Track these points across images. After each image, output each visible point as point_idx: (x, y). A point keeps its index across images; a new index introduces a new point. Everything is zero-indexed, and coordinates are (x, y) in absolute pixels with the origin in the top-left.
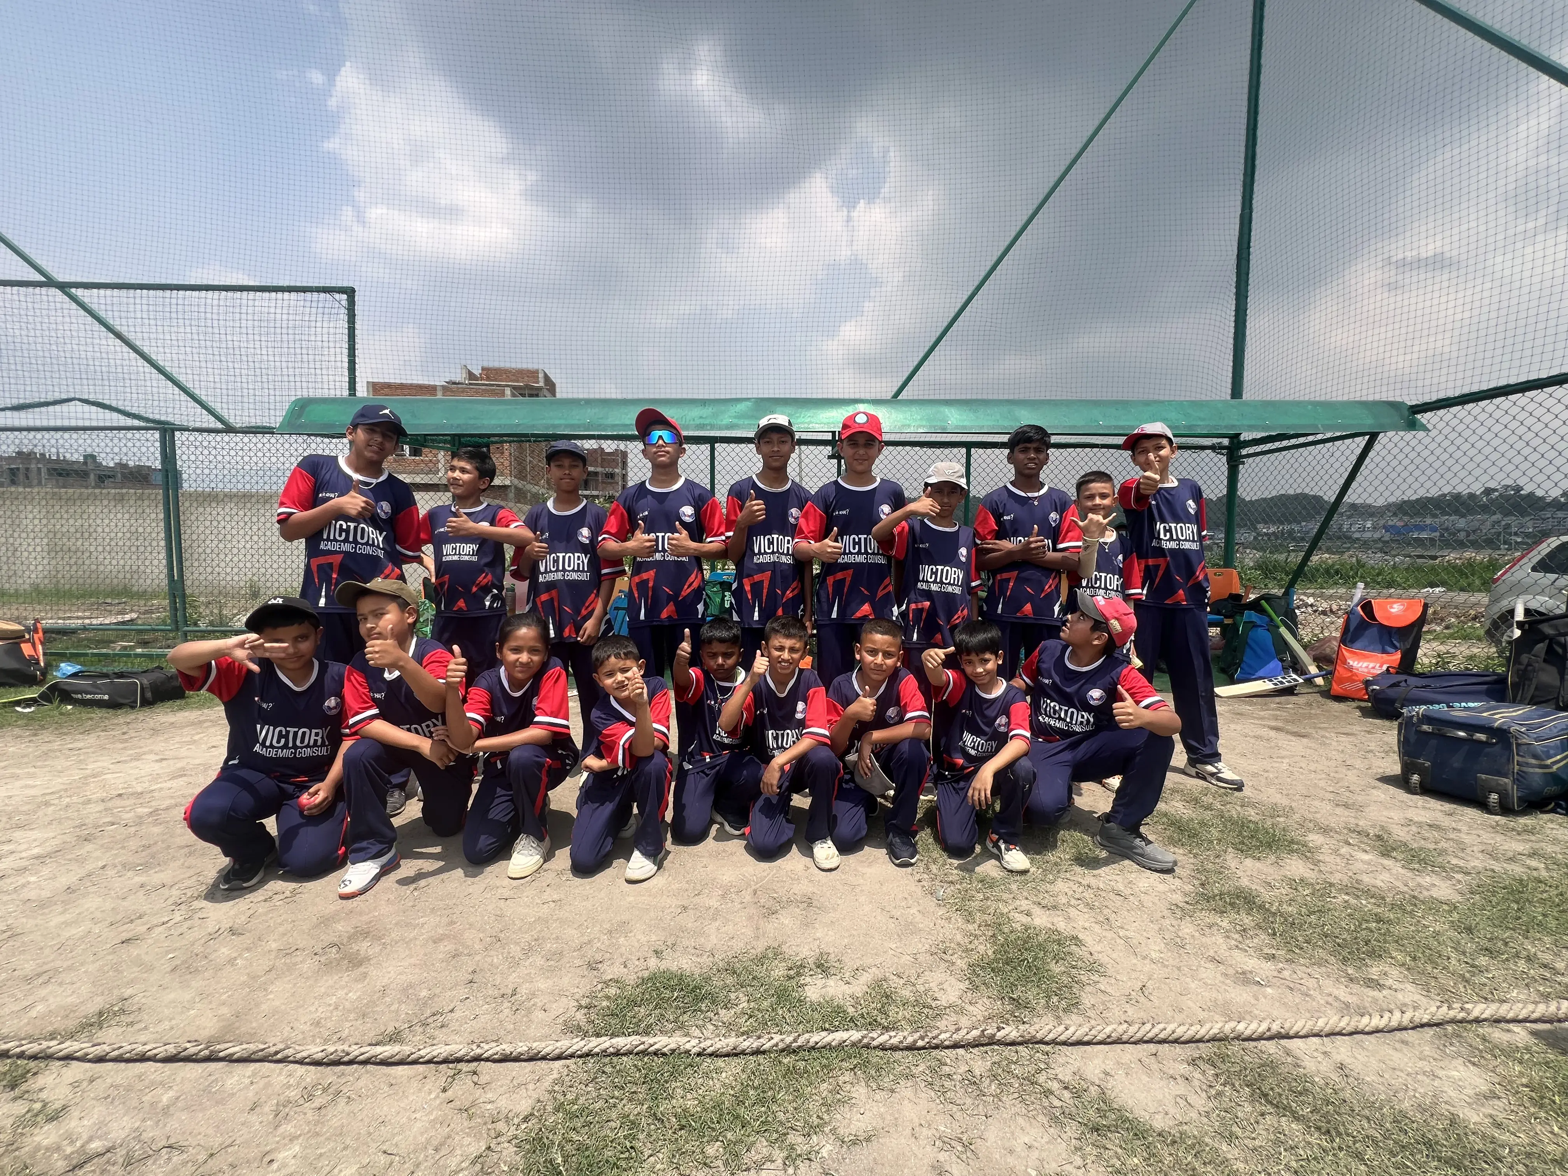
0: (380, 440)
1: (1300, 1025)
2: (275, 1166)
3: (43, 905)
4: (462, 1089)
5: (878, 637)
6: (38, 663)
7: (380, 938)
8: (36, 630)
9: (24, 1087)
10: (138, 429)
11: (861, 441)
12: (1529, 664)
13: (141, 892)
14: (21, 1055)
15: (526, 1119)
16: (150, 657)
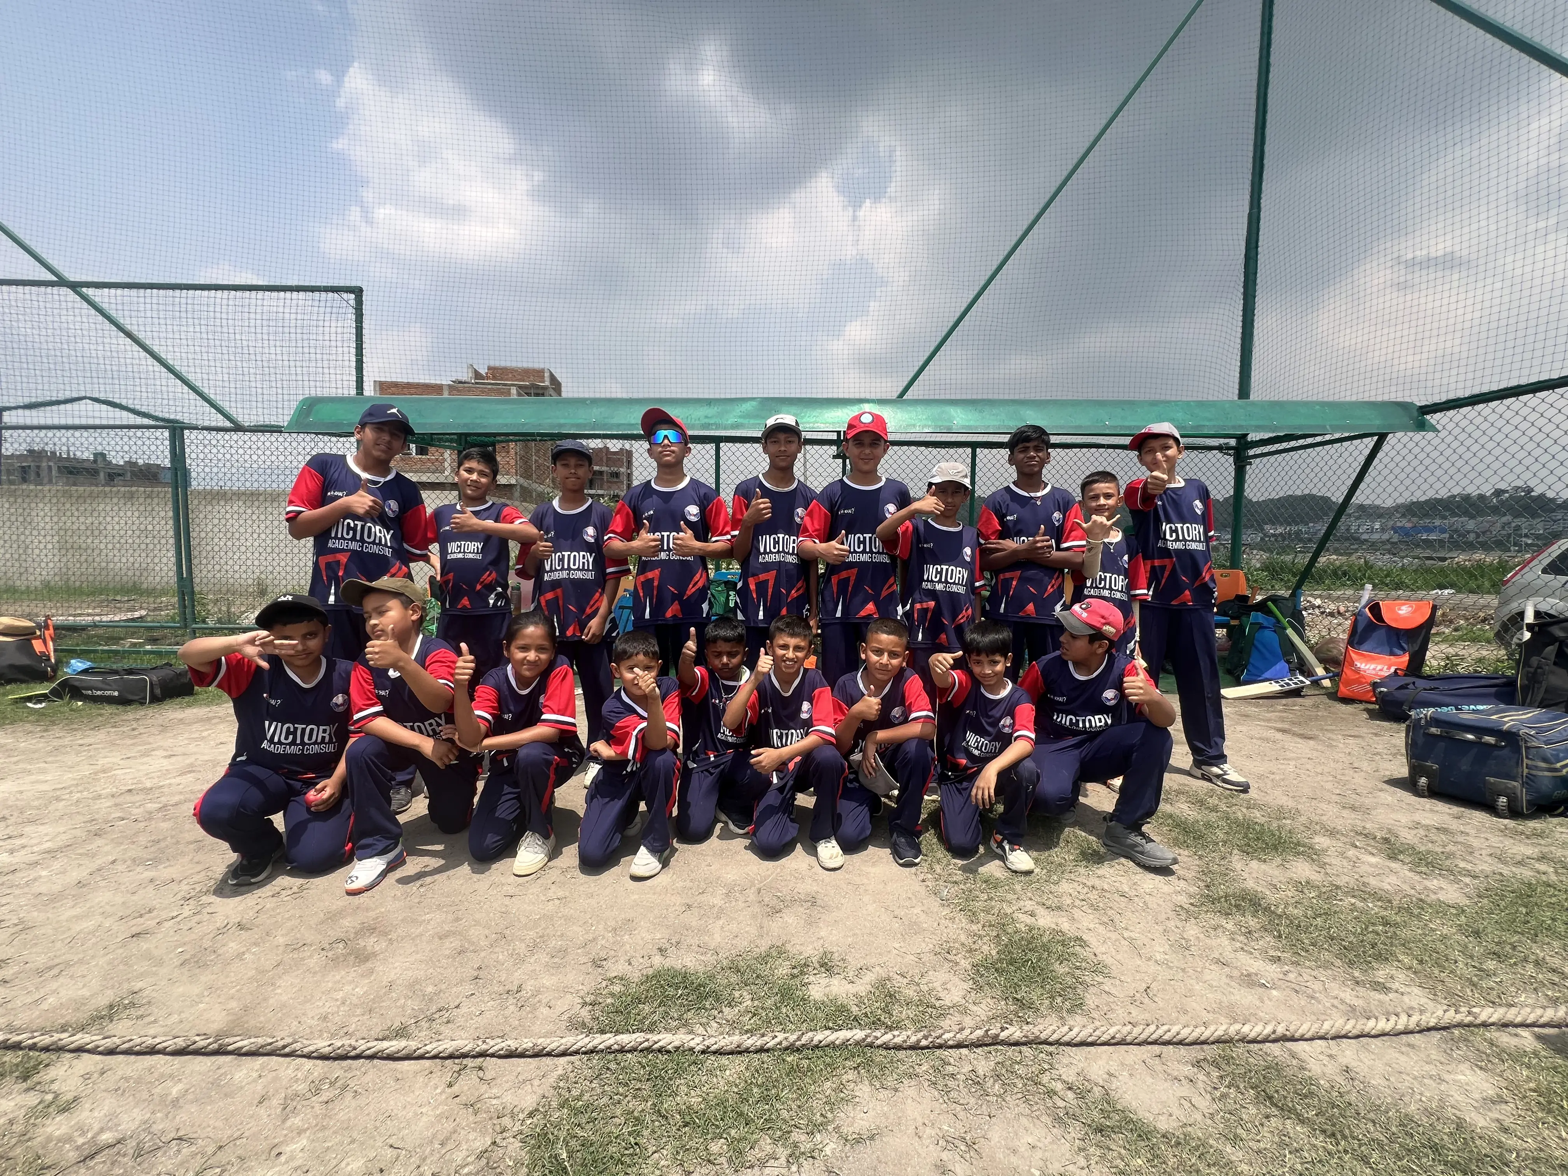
0: (387, 438)
1: (1305, 1028)
2: (283, 1158)
3: (55, 899)
4: (468, 1083)
5: (884, 637)
6: (49, 659)
7: (386, 934)
8: (47, 627)
9: (36, 1078)
10: (148, 427)
11: (867, 440)
12: (1539, 667)
13: (151, 888)
14: (33, 1047)
15: (531, 1115)
16: (159, 654)
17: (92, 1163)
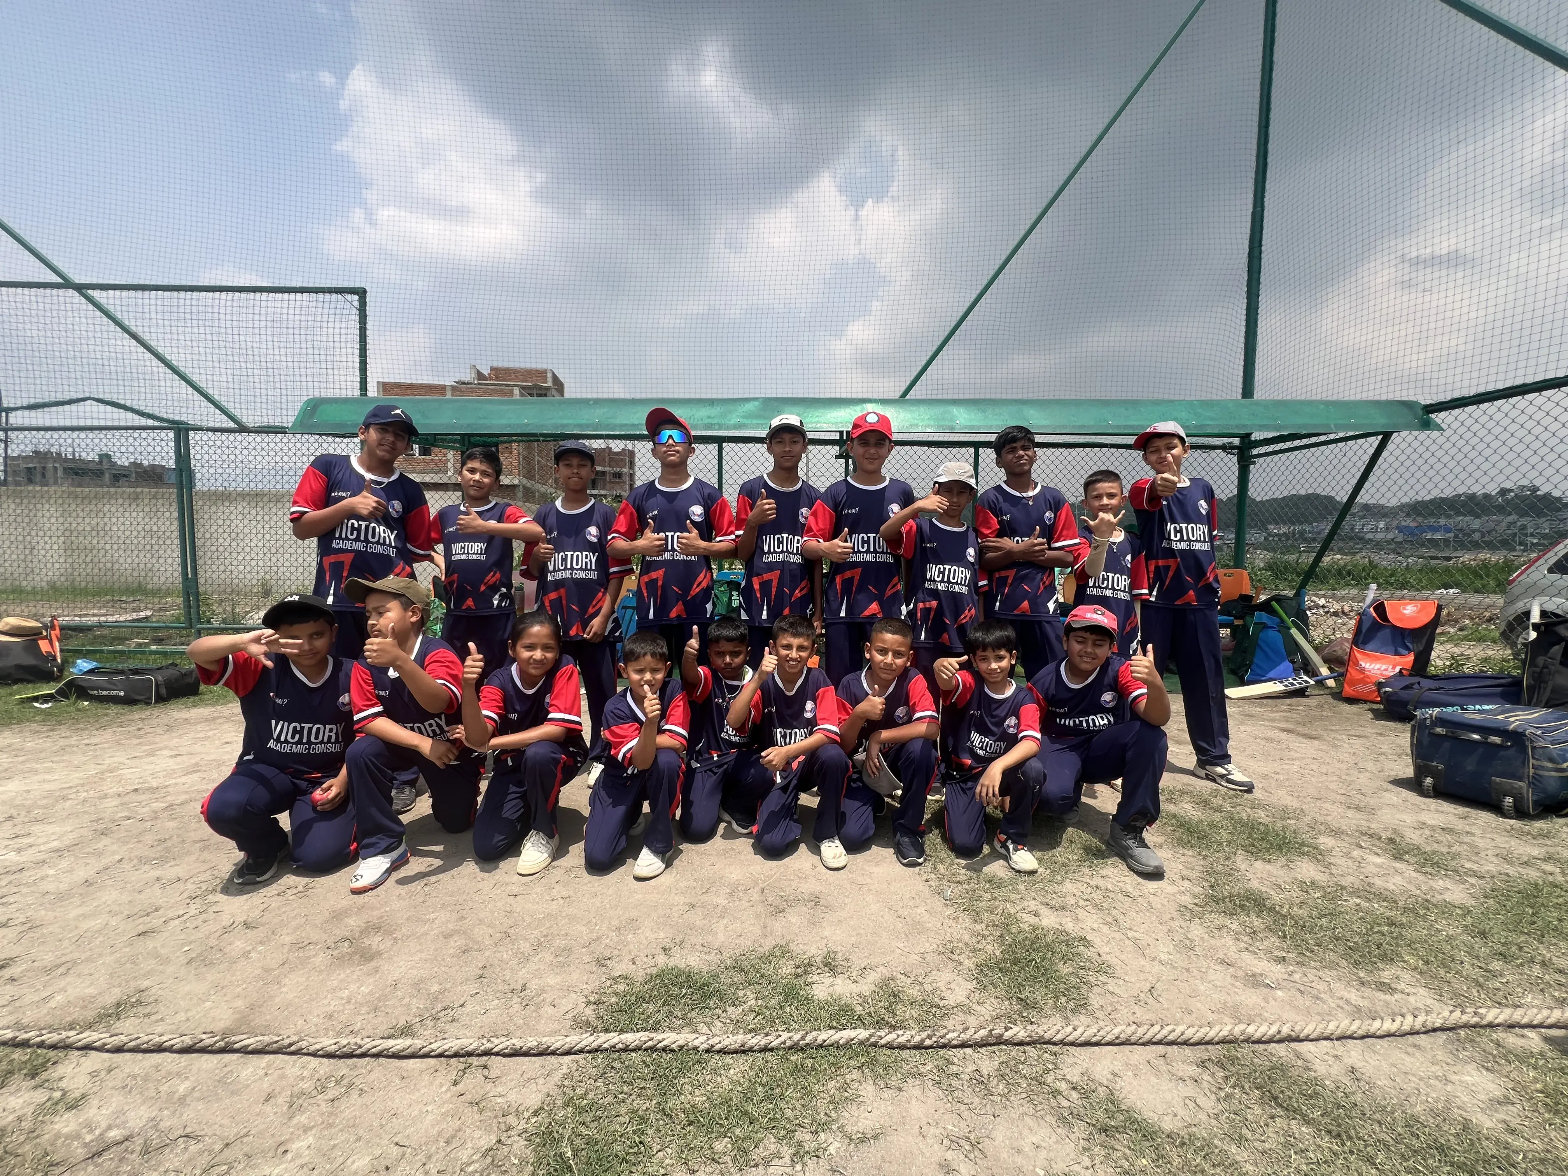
0: (391, 439)
1: (1310, 1028)
2: (289, 1156)
3: (62, 897)
4: (473, 1082)
5: (889, 636)
6: (55, 659)
7: (391, 933)
8: (53, 627)
9: (44, 1076)
10: (153, 428)
11: (872, 440)
12: (1545, 667)
13: (157, 886)
14: (41, 1045)
15: (536, 1113)
16: (164, 654)
17: (100, 1160)
